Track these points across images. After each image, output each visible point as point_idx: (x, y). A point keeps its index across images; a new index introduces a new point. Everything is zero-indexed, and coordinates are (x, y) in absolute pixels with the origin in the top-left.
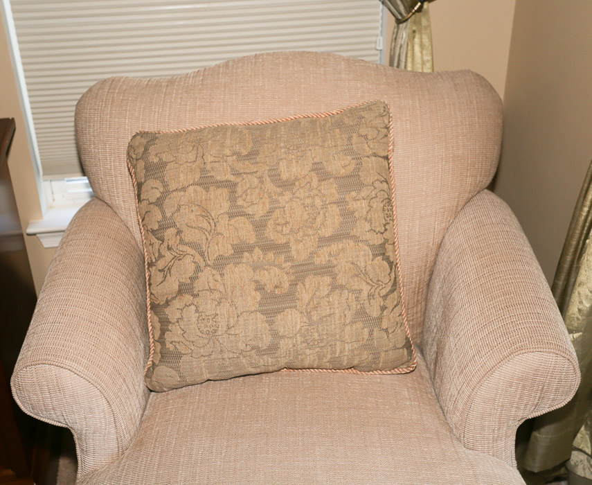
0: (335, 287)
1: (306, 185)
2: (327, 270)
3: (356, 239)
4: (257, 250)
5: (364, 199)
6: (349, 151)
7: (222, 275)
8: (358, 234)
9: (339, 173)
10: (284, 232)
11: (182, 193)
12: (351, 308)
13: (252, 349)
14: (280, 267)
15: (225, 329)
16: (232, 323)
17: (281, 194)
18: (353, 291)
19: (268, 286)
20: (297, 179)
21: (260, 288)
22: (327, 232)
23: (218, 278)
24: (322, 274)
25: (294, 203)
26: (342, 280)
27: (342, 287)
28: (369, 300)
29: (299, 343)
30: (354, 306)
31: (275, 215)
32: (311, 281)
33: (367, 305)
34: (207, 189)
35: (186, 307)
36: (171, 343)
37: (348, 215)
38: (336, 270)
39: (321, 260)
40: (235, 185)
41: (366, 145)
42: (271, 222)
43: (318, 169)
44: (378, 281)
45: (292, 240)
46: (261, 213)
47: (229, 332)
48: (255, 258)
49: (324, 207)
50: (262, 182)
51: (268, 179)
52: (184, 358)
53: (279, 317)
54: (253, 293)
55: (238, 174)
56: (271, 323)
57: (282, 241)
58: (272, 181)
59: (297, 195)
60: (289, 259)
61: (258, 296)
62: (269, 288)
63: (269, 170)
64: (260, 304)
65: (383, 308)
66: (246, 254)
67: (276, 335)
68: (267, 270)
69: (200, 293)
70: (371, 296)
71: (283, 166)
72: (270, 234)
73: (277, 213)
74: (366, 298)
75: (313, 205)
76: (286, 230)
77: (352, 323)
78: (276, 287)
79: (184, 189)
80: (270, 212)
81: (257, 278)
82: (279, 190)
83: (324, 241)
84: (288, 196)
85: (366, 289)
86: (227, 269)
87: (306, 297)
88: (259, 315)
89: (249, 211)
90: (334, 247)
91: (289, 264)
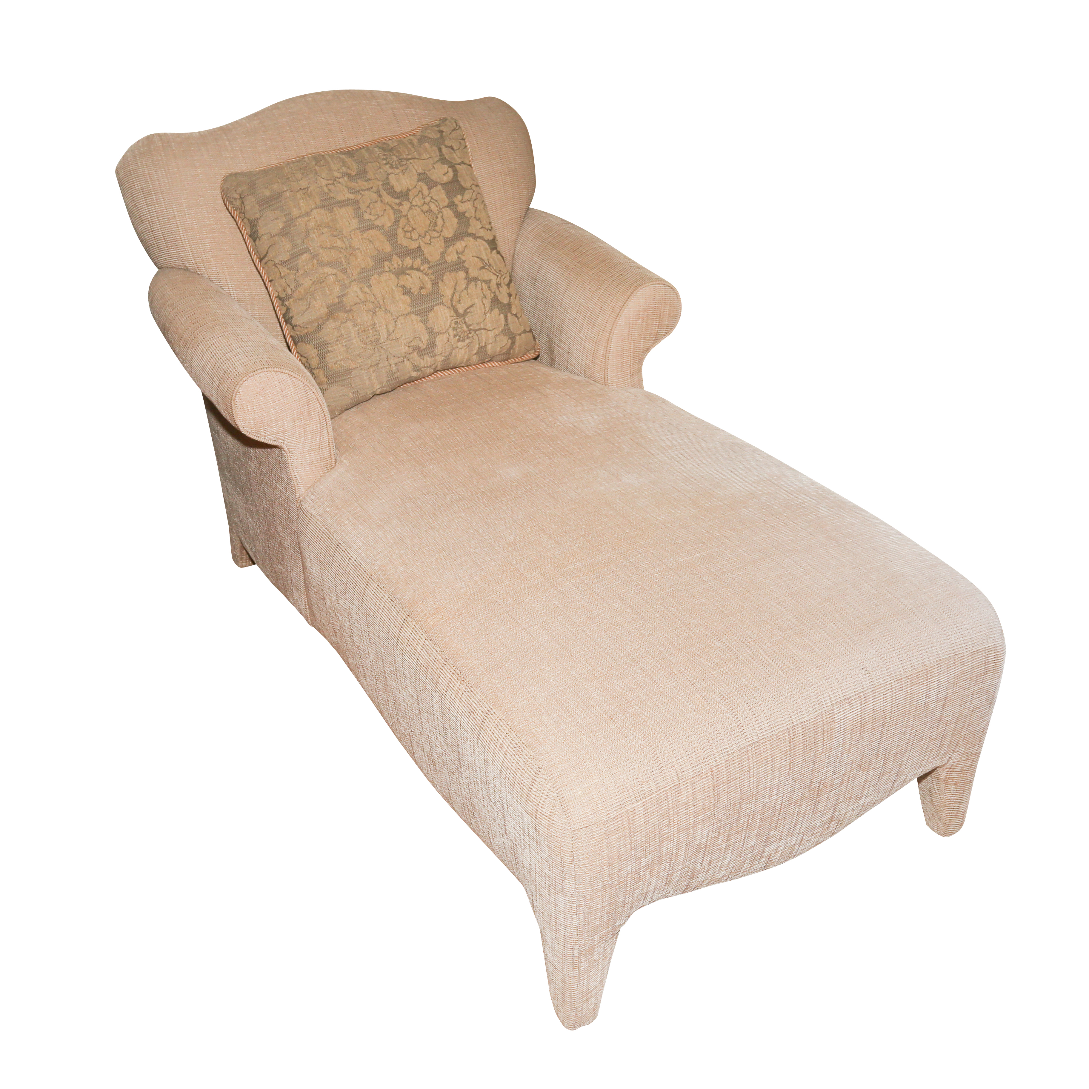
0: (470, 280)
1: (419, 193)
2: (459, 265)
3: (475, 237)
4: (395, 257)
5: (469, 201)
6: (443, 160)
7: (369, 286)
8: (474, 232)
9: (443, 180)
10: (414, 238)
11: (306, 218)
12: (487, 297)
13: (414, 350)
14: (418, 269)
15: (386, 336)
16: (391, 329)
17: (400, 204)
18: (485, 281)
19: (413, 289)
20: (408, 190)
21: (407, 292)
22: (449, 233)
23: (366, 289)
24: (457, 270)
25: (415, 211)
26: (474, 273)
27: (476, 279)
28: (498, 288)
29: (452, 336)
30: (489, 295)
31: (401, 224)
32: (448, 278)
33: (497, 293)
34: (331, 211)
35: (343, 325)
36: (336, 363)
37: (460, 215)
38: (466, 264)
39: (452, 257)
40: (357, 202)
41: (455, 155)
42: (400, 231)
43: (423, 177)
44: (500, 271)
45: (422, 243)
46: (389, 224)
47: (391, 337)
48: (396, 266)
49: (440, 211)
50: (380, 196)
51: (385, 193)
52: (354, 373)
53: (431, 315)
54: (402, 297)
55: (357, 192)
56: (425, 322)
57: (414, 245)
58: (388, 193)
59: (414, 203)
60: (425, 261)
61: (407, 299)
62: (415, 290)
63: (382, 185)
64: (412, 306)
65: (510, 295)
66: (386, 263)
67: (431, 331)
68: (408, 274)
69: (353, 308)
70: (498, 285)
71: (393, 180)
72: (403, 241)
73: (403, 221)
74: (495, 286)
75: (430, 211)
76: (415, 236)
77: (491, 310)
78: (421, 288)
79: (308, 214)
80: (397, 222)
81: (401, 283)
82: (397, 201)
83: (449, 242)
84: (406, 205)
85: (494, 279)
86: (373, 281)
87: (448, 292)
88: (413, 317)
89: (378, 223)
90: (459, 245)
91: (426, 266)
